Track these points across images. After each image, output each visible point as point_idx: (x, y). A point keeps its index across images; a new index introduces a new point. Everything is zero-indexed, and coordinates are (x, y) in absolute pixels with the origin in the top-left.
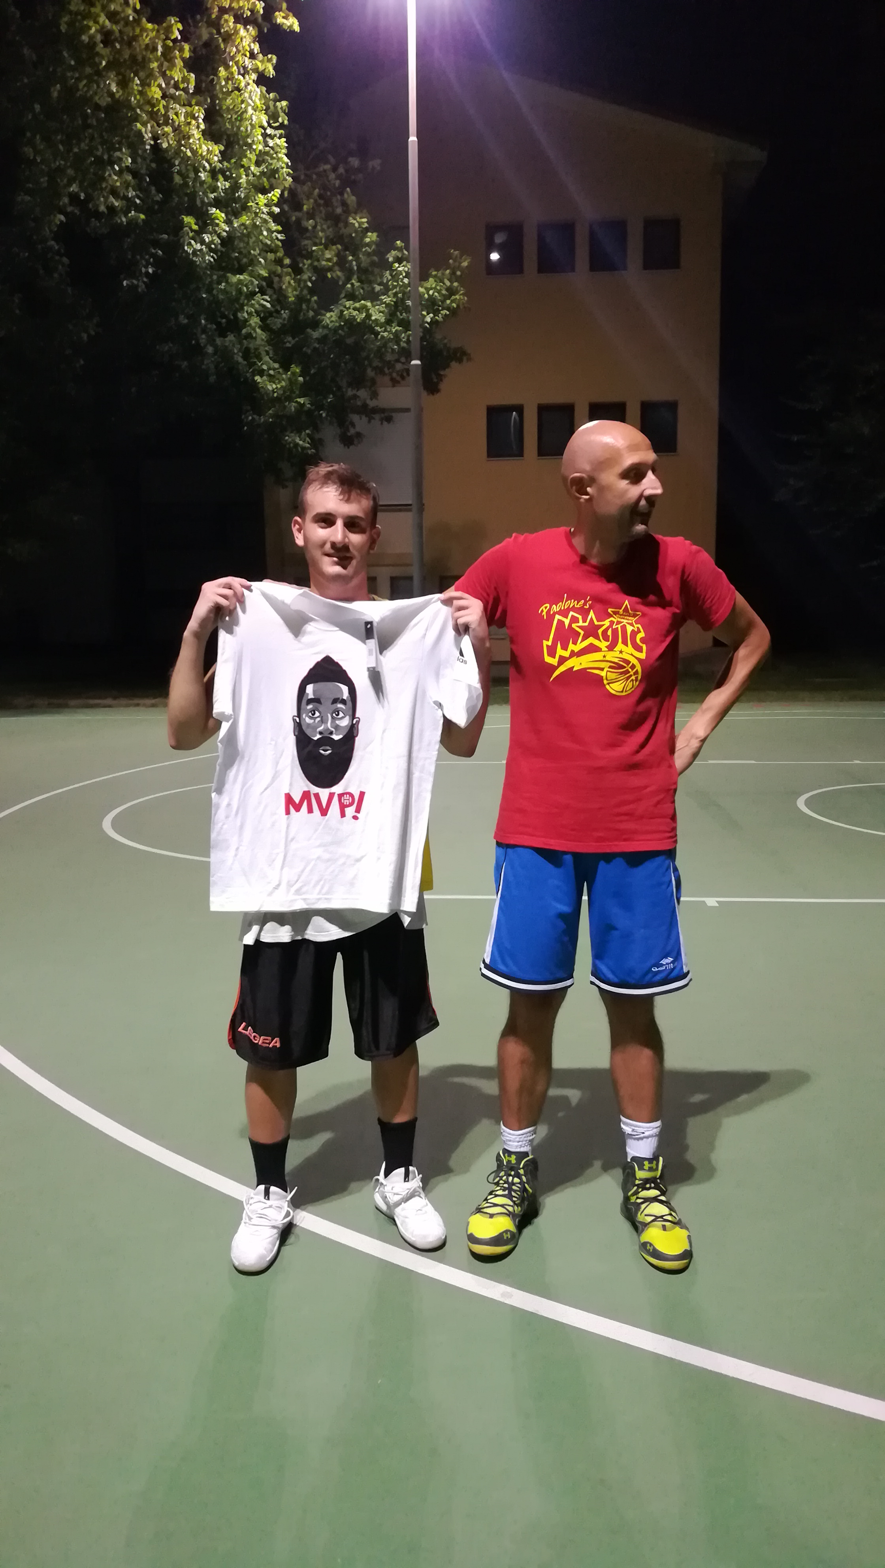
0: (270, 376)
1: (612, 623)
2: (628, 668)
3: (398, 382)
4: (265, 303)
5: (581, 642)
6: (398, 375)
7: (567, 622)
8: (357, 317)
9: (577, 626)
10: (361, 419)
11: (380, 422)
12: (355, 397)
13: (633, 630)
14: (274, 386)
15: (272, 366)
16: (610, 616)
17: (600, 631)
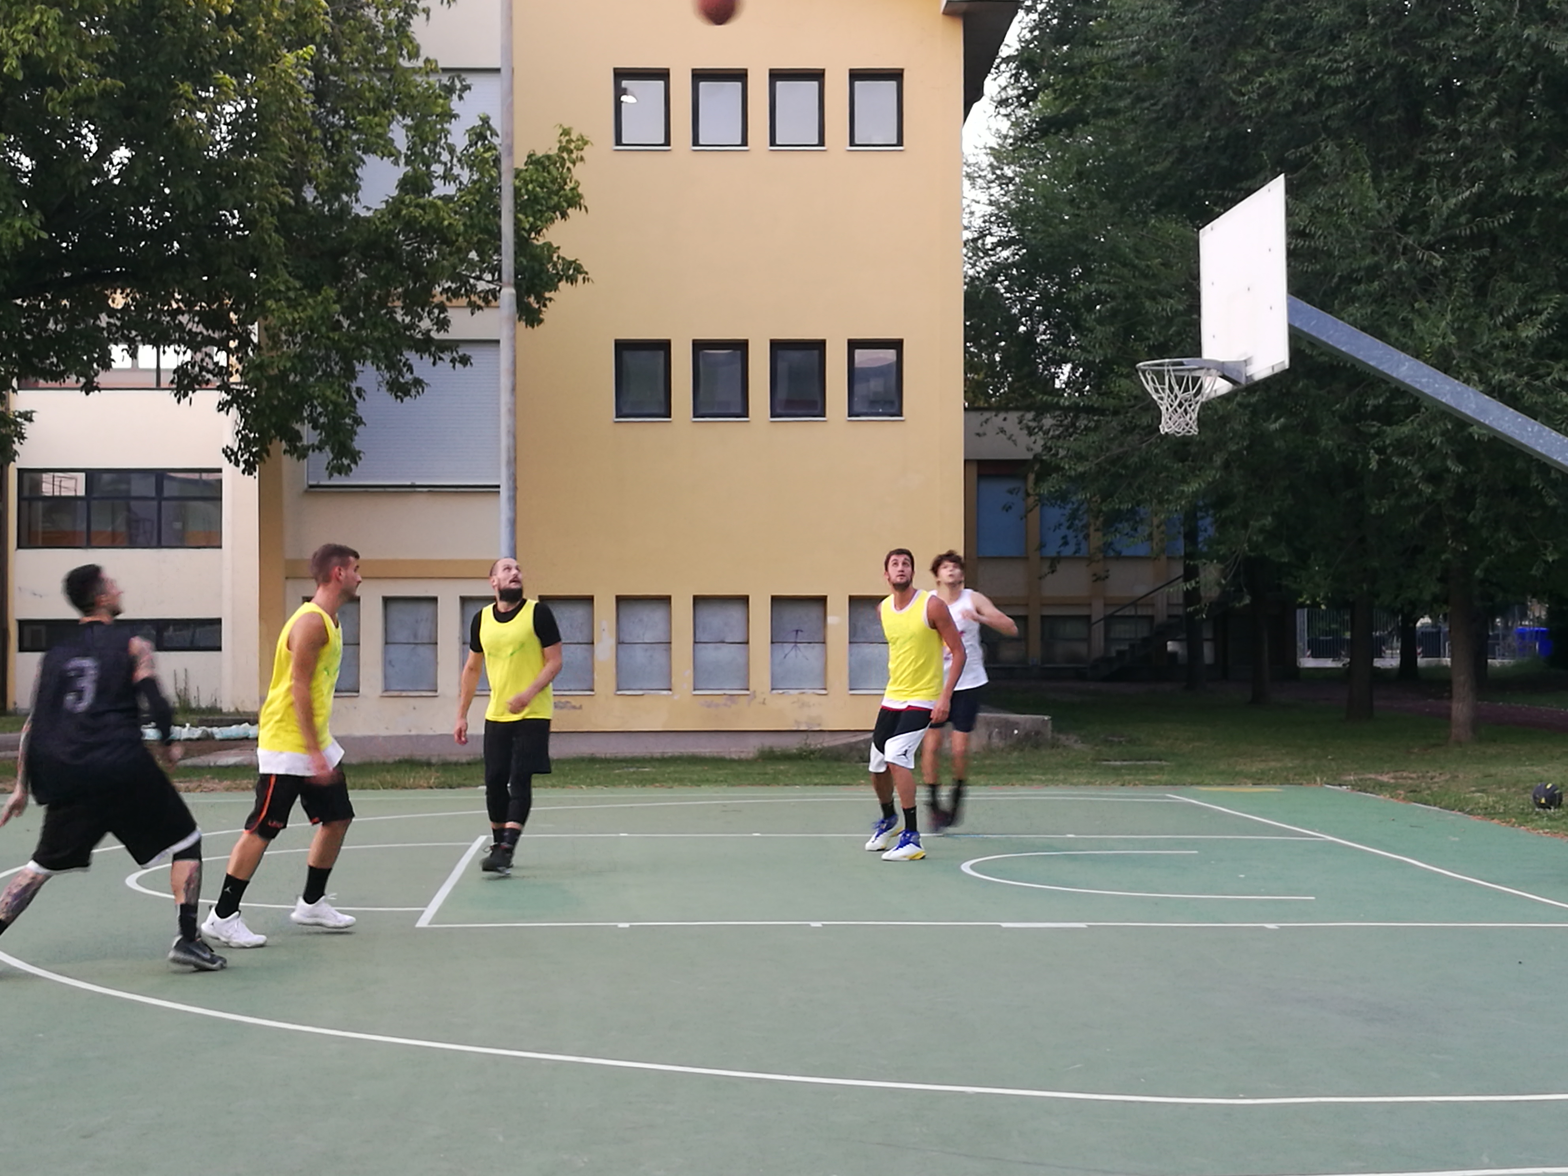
4: (287, 199)
8: (421, 219)
14: (296, 315)
15: (291, 286)
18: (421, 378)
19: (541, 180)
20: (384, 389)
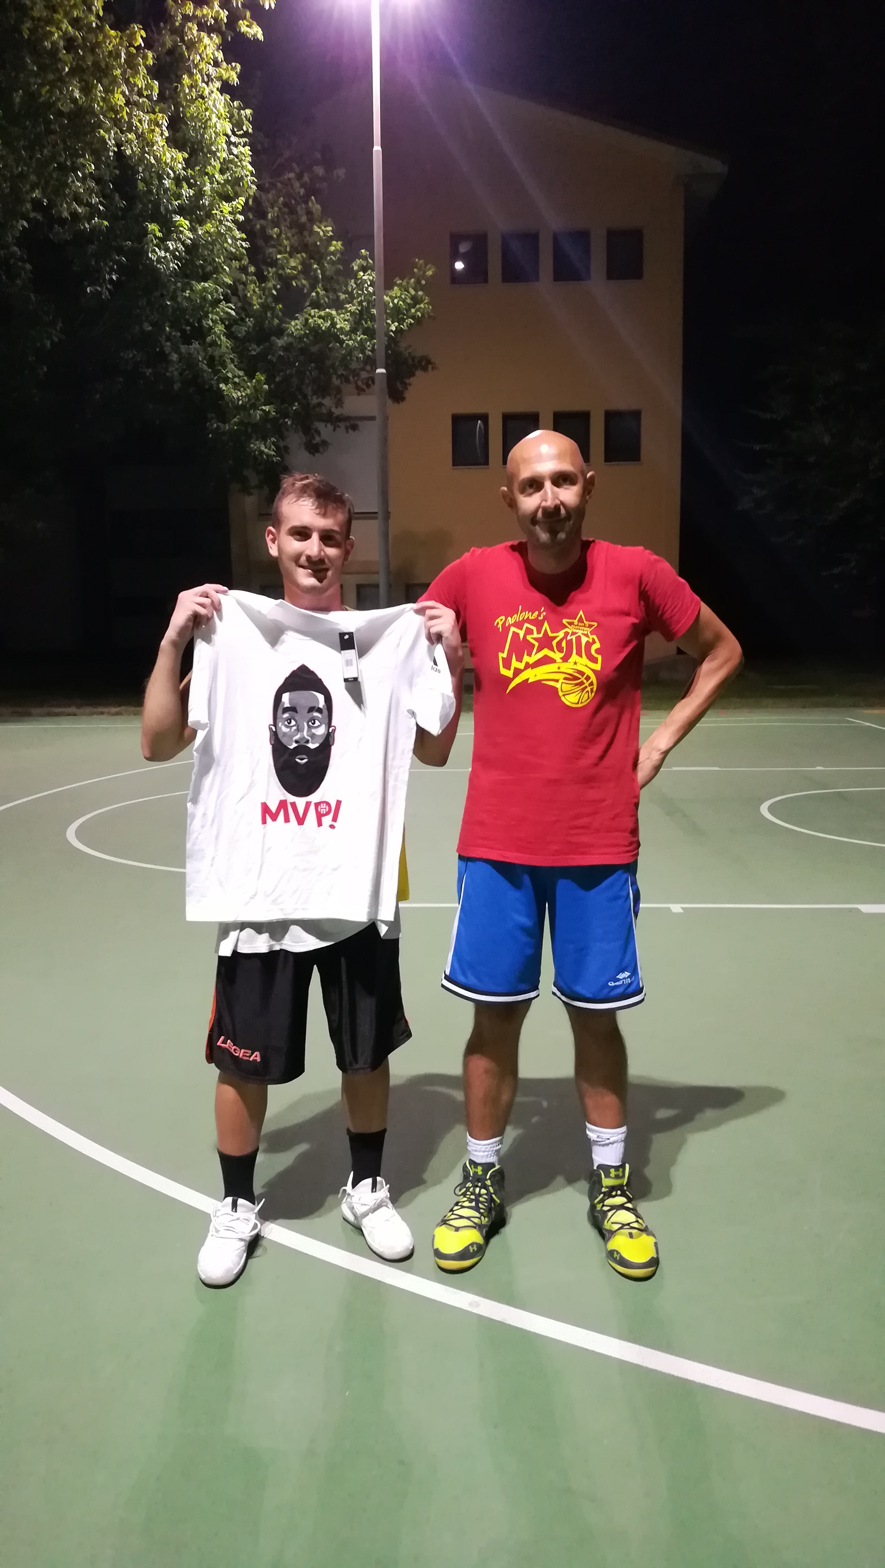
0: (235, 383)
1: (567, 634)
2: (583, 679)
3: (363, 390)
4: (229, 311)
5: (536, 654)
6: (363, 383)
7: (521, 633)
8: (322, 325)
9: (532, 638)
10: (326, 427)
11: (346, 430)
12: (320, 405)
13: (587, 642)
14: (239, 394)
15: (237, 375)
16: (565, 627)
17: (554, 643)
18: (326, 440)
19: (403, 297)
20: (302, 448)
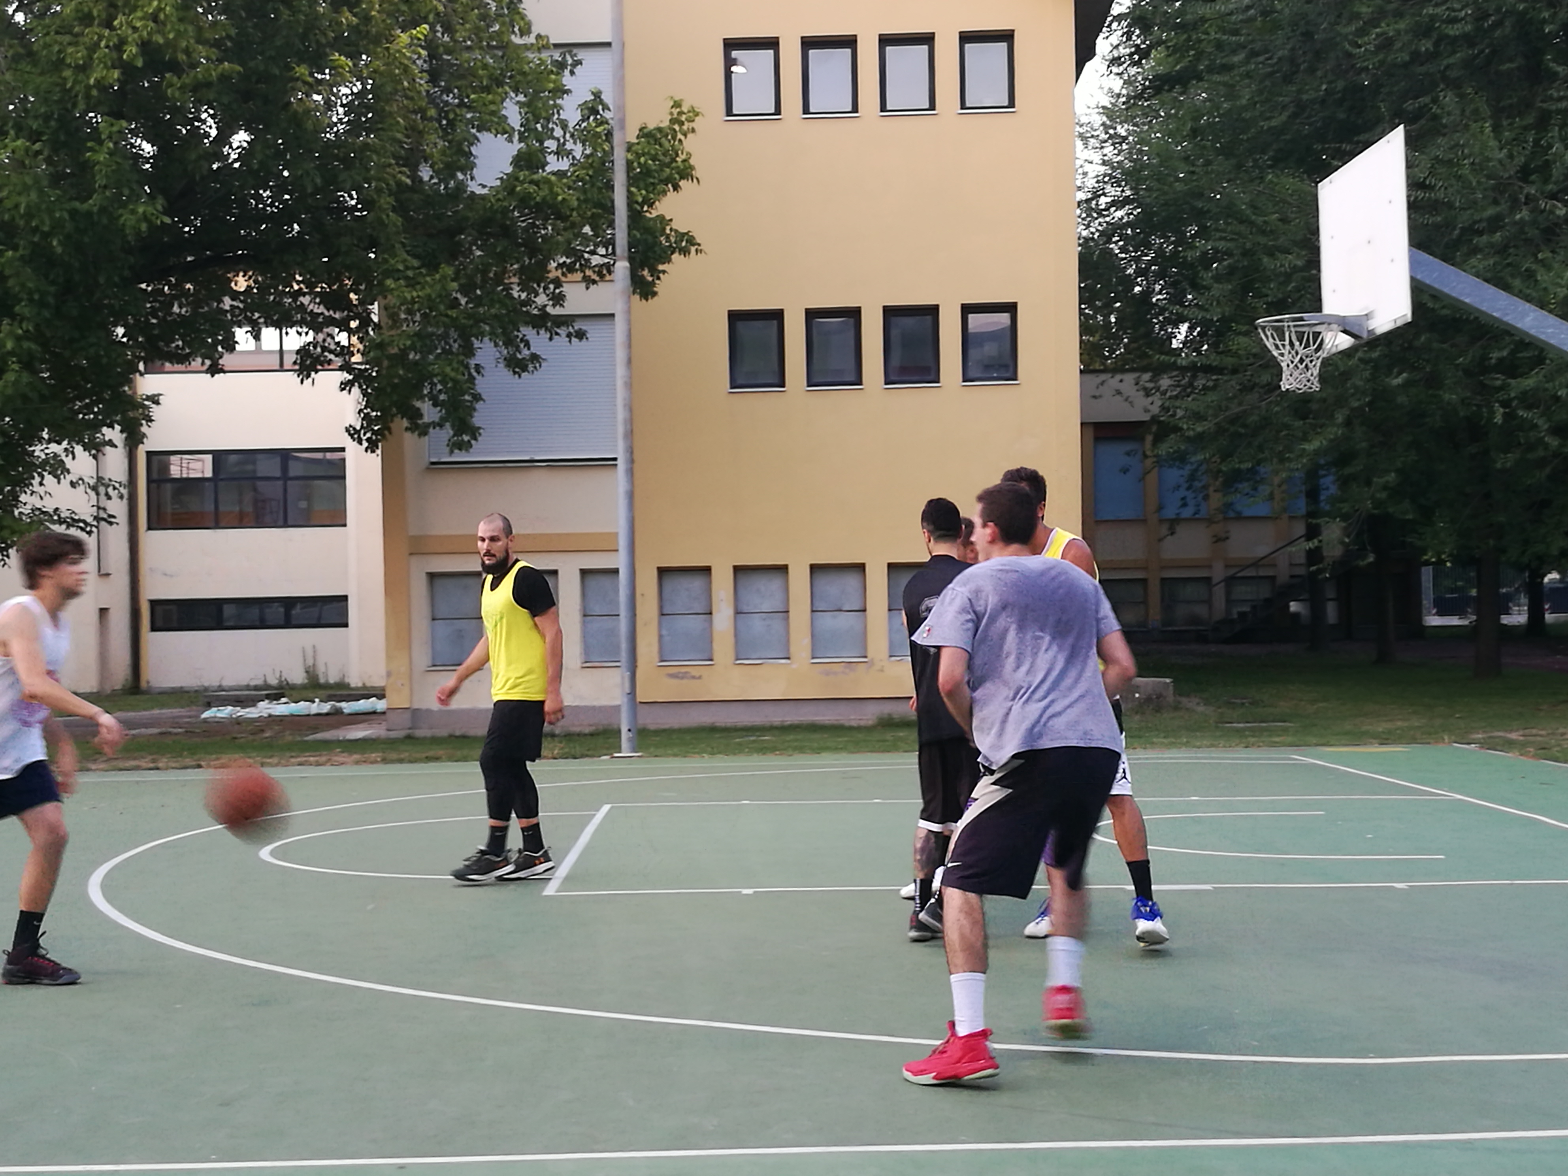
10: (538, 333)
11: (567, 338)
14: (415, 294)
15: (409, 265)
18: (538, 353)
19: (653, 152)
20: (501, 365)
